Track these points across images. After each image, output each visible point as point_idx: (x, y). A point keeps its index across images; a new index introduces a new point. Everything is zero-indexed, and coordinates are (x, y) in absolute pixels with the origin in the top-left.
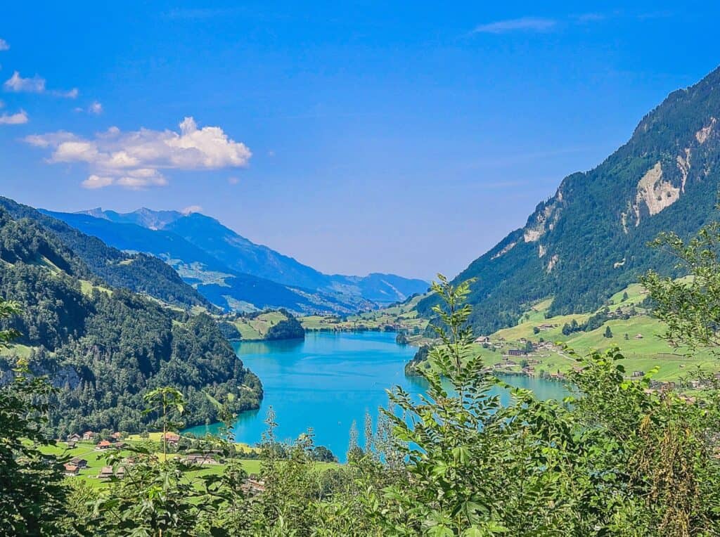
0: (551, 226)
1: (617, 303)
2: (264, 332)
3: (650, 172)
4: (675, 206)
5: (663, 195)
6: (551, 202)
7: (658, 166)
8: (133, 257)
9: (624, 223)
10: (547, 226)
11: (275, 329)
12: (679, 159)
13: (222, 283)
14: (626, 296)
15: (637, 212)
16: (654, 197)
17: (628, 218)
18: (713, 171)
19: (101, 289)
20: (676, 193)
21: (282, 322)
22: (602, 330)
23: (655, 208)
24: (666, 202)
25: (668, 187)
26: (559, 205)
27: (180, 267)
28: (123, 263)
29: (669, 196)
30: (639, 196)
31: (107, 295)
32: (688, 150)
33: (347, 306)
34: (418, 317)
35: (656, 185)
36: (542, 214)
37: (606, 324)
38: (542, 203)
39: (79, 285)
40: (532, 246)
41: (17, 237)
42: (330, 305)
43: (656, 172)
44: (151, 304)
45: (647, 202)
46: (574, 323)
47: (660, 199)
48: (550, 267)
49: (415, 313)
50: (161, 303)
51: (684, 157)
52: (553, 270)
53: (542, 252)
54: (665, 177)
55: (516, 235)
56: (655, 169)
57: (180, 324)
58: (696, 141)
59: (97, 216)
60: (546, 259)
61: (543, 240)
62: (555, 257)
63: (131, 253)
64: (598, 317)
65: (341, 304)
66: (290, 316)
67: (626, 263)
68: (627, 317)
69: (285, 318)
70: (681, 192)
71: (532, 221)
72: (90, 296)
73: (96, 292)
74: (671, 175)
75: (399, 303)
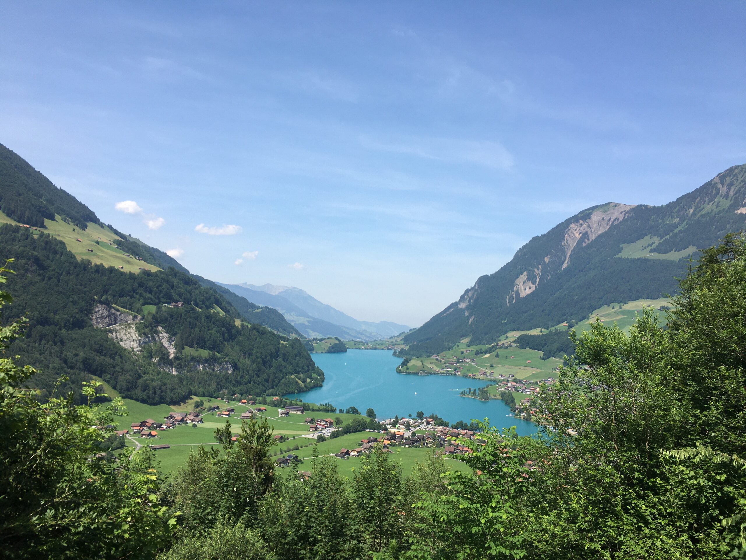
0: (472, 301)
1: (503, 341)
2: (326, 348)
3: (522, 276)
4: (532, 293)
5: (527, 288)
6: (472, 288)
7: (525, 273)
8: (262, 308)
9: (507, 301)
10: (469, 301)
11: (333, 347)
12: (536, 270)
13: (306, 323)
14: (507, 337)
15: (514, 295)
16: (523, 289)
17: (509, 299)
18: (552, 277)
19: (245, 323)
20: (533, 287)
21: (336, 344)
22: (494, 353)
23: (523, 294)
24: (528, 291)
25: (530, 283)
26: (476, 290)
27: (286, 314)
28: (257, 311)
29: (530, 288)
30: (515, 288)
31: (247, 326)
32: (540, 266)
33: (368, 337)
34: (404, 344)
35: (524, 283)
36: (468, 295)
37: (497, 351)
38: (468, 289)
39: (234, 321)
40: (463, 310)
41: (203, 296)
42: (360, 335)
43: (524, 276)
44: (270, 332)
45: (519, 291)
46: (481, 349)
47: (525, 290)
48: (470, 321)
49: (403, 342)
50: (275, 332)
51: (538, 269)
52: (471, 323)
53: (467, 314)
54: (529, 279)
55: (454, 305)
56: (523, 275)
57: (284, 343)
58: (544, 262)
59: (245, 287)
60: (469, 317)
61: (467, 308)
62: (473, 317)
63: (261, 306)
64: (493, 347)
65: (366, 336)
66: (340, 341)
67: (507, 321)
68: (507, 348)
69: (337, 342)
70: (536, 287)
71: (462, 298)
72: (240, 327)
73: (242, 325)
74: (531, 278)
75: (394, 336)
